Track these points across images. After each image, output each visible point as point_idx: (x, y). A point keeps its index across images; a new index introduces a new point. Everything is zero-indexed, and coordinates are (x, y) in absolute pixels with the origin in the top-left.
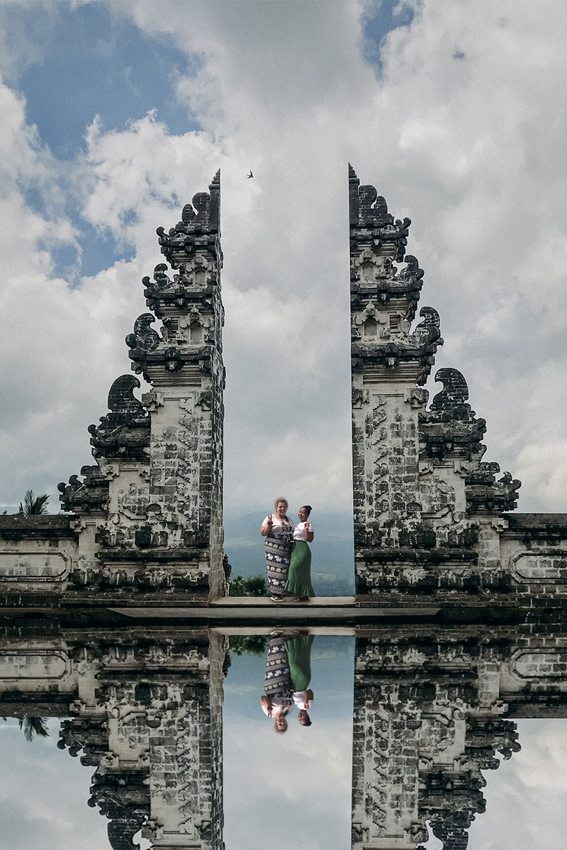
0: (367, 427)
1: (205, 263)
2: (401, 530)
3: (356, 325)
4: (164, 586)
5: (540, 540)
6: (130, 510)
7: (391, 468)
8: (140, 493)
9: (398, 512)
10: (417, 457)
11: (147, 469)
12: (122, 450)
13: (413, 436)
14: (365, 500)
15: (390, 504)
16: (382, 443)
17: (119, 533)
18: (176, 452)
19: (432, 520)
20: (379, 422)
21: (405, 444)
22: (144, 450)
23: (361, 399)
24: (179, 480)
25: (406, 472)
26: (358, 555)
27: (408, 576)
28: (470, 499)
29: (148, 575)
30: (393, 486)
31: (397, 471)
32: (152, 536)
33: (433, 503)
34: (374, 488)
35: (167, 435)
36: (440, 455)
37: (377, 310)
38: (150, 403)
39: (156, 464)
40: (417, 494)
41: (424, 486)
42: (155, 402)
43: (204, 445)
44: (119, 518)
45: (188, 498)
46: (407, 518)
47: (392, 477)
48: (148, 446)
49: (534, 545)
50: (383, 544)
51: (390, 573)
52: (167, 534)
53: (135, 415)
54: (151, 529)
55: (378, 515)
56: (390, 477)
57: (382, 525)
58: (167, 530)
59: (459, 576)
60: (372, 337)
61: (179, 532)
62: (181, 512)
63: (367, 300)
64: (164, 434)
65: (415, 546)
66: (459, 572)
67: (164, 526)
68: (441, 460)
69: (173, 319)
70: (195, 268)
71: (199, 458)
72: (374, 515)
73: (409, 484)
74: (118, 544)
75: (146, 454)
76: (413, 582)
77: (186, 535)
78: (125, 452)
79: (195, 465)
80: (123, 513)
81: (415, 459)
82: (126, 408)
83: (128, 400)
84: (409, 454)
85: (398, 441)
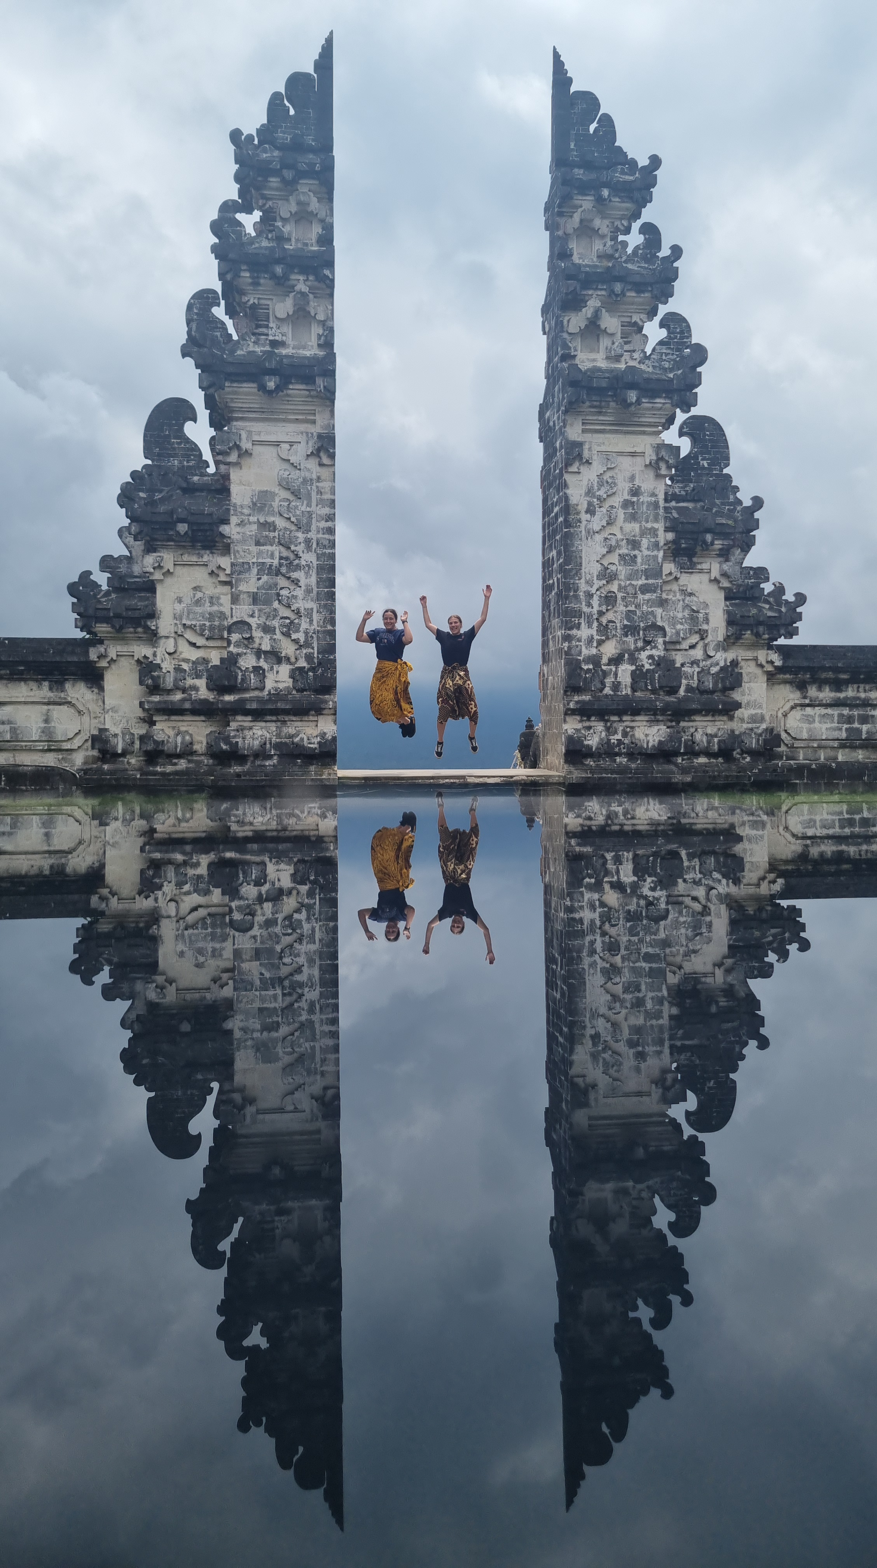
0: (590, 504)
1: (314, 205)
2: (634, 668)
3: (570, 334)
4: (261, 754)
5: (821, 684)
6: (195, 631)
7: (623, 571)
8: (212, 604)
9: (630, 639)
10: (661, 554)
11: (225, 562)
12: (182, 528)
13: (656, 520)
14: (582, 621)
15: (619, 628)
16: (609, 530)
17: (178, 669)
18: (276, 534)
19: (674, 653)
20: (605, 496)
21: (643, 533)
22: (221, 529)
23: (580, 456)
24: (282, 582)
25: (643, 577)
26: (572, 705)
27: (642, 737)
28: (731, 622)
29: (235, 737)
30: (624, 598)
31: (630, 577)
32: (240, 674)
33: (679, 627)
34: (595, 602)
35: (261, 502)
36: (690, 553)
37: (604, 310)
38: (230, 448)
39: (242, 553)
40: (659, 611)
41: (666, 600)
42: (238, 447)
43: (323, 524)
44: (176, 643)
45: (298, 612)
46: (643, 649)
47: (623, 584)
48: (226, 521)
49: (813, 692)
50: (607, 691)
51: (616, 732)
52: (264, 670)
53: (191, 470)
54: (236, 662)
55: (600, 643)
56: (620, 585)
57: (605, 660)
58: (262, 663)
59: (711, 737)
60: (593, 356)
61: (284, 670)
62: (287, 635)
63: (590, 292)
64: (254, 504)
65: (654, 691)
66: (710, 731)
67: (259, 658)
68: (690, 560)
69: (262, 302)
70: (296, 213)
71: (314, 546)
72: (595, 644)
73: (647, 596)
74: (177, 688)
75: (223, 536)
76: (650, 745)
77: (297, 674)
78: (186, 533)
79: (309, 558)
80: (182, 636)
81: (657, 557)
82: (175, 456)
83: (179, 443)
84: (648, 549)
85: (634, 528)
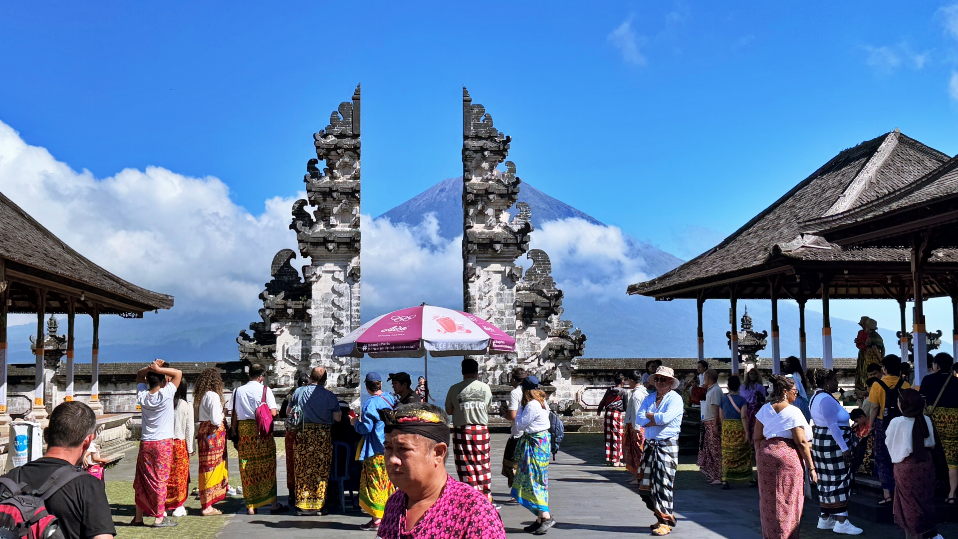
0: (480, 295)
1: (352, 161)
5: (600, 378)
6: (295, 358)
8: (303, 345)
10: (515, 317)
11: (309, 326)
12: (289, 310)
13: (512, 301)
16: (489, 307)
18: (333, 312)
20: (487, 291)
21: (506, 308)
22: (307, 311)
23: (474, 273)
24: (335, 335)
28: (551, 348)
33: (525, 351)
36: (530, 317)
37: (486, 206)
38: (312, 275)
39: (316, 322)
42: (315, 273)
44: (286, 364)
46: (507, 363)
48: (310, 308)
49: (595, 382)
53: (293, 281)
55: (486, 361)
57: (488, 369)
60: (482, 225)
61: (336, 375)
64: (323, 299)
68: (530, 320)
69: (327, 205)
70: (343, 165)
72: (484, 361)
74: (286, 385)
75: (308, 315)
77: (341, 377)
78: (291, 313)
80: (289, 361)
81: (513, 319)
82: (286, 275)
83: (288, 270)
84: (509, 315)
85: (501, 306)
